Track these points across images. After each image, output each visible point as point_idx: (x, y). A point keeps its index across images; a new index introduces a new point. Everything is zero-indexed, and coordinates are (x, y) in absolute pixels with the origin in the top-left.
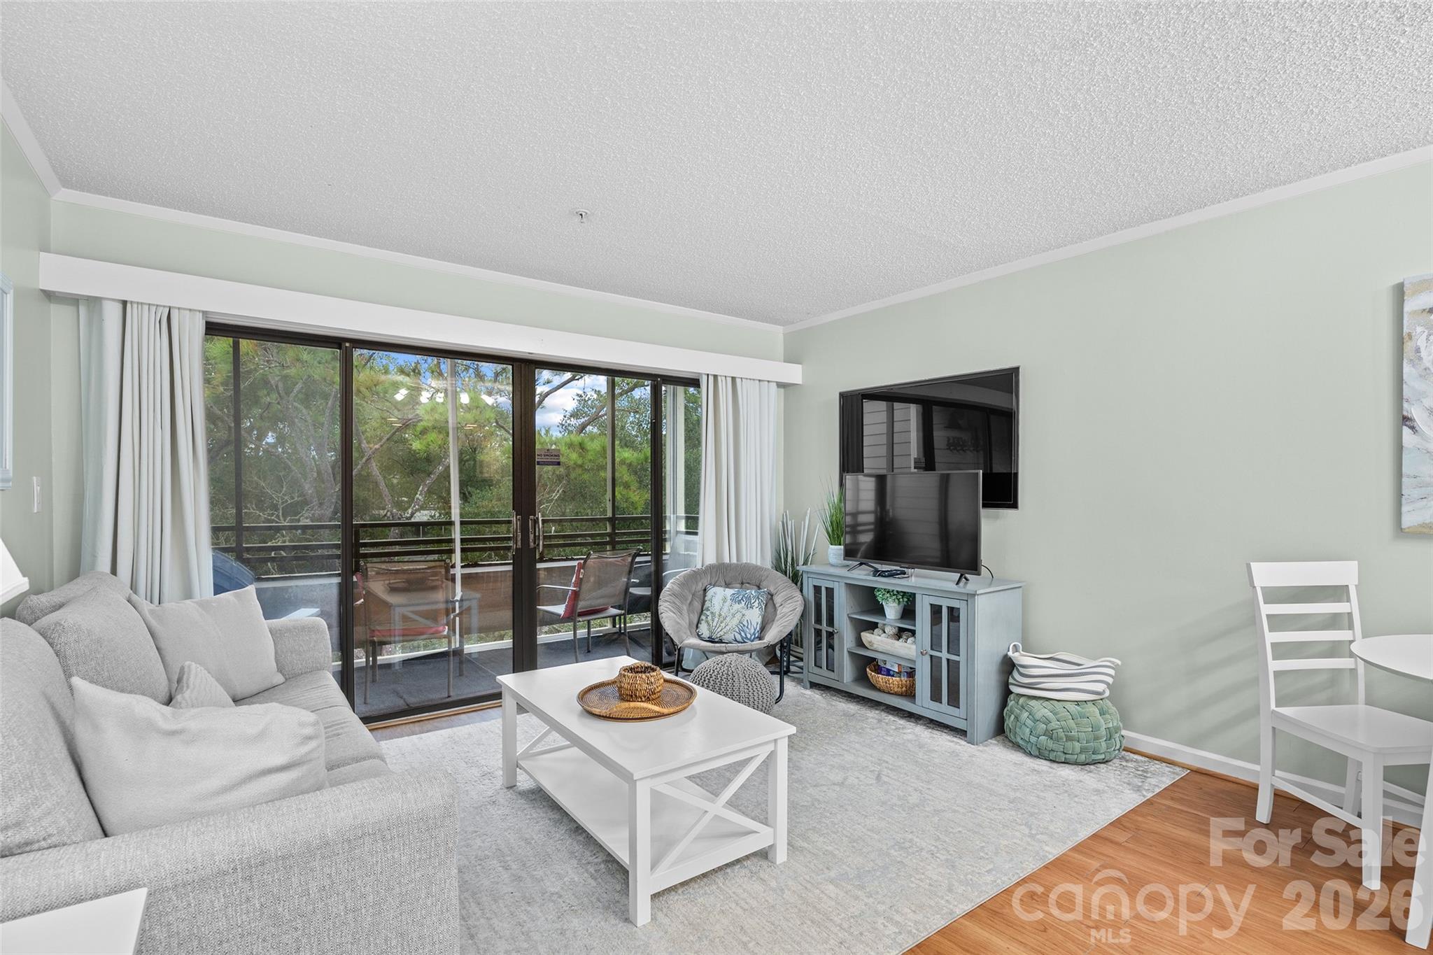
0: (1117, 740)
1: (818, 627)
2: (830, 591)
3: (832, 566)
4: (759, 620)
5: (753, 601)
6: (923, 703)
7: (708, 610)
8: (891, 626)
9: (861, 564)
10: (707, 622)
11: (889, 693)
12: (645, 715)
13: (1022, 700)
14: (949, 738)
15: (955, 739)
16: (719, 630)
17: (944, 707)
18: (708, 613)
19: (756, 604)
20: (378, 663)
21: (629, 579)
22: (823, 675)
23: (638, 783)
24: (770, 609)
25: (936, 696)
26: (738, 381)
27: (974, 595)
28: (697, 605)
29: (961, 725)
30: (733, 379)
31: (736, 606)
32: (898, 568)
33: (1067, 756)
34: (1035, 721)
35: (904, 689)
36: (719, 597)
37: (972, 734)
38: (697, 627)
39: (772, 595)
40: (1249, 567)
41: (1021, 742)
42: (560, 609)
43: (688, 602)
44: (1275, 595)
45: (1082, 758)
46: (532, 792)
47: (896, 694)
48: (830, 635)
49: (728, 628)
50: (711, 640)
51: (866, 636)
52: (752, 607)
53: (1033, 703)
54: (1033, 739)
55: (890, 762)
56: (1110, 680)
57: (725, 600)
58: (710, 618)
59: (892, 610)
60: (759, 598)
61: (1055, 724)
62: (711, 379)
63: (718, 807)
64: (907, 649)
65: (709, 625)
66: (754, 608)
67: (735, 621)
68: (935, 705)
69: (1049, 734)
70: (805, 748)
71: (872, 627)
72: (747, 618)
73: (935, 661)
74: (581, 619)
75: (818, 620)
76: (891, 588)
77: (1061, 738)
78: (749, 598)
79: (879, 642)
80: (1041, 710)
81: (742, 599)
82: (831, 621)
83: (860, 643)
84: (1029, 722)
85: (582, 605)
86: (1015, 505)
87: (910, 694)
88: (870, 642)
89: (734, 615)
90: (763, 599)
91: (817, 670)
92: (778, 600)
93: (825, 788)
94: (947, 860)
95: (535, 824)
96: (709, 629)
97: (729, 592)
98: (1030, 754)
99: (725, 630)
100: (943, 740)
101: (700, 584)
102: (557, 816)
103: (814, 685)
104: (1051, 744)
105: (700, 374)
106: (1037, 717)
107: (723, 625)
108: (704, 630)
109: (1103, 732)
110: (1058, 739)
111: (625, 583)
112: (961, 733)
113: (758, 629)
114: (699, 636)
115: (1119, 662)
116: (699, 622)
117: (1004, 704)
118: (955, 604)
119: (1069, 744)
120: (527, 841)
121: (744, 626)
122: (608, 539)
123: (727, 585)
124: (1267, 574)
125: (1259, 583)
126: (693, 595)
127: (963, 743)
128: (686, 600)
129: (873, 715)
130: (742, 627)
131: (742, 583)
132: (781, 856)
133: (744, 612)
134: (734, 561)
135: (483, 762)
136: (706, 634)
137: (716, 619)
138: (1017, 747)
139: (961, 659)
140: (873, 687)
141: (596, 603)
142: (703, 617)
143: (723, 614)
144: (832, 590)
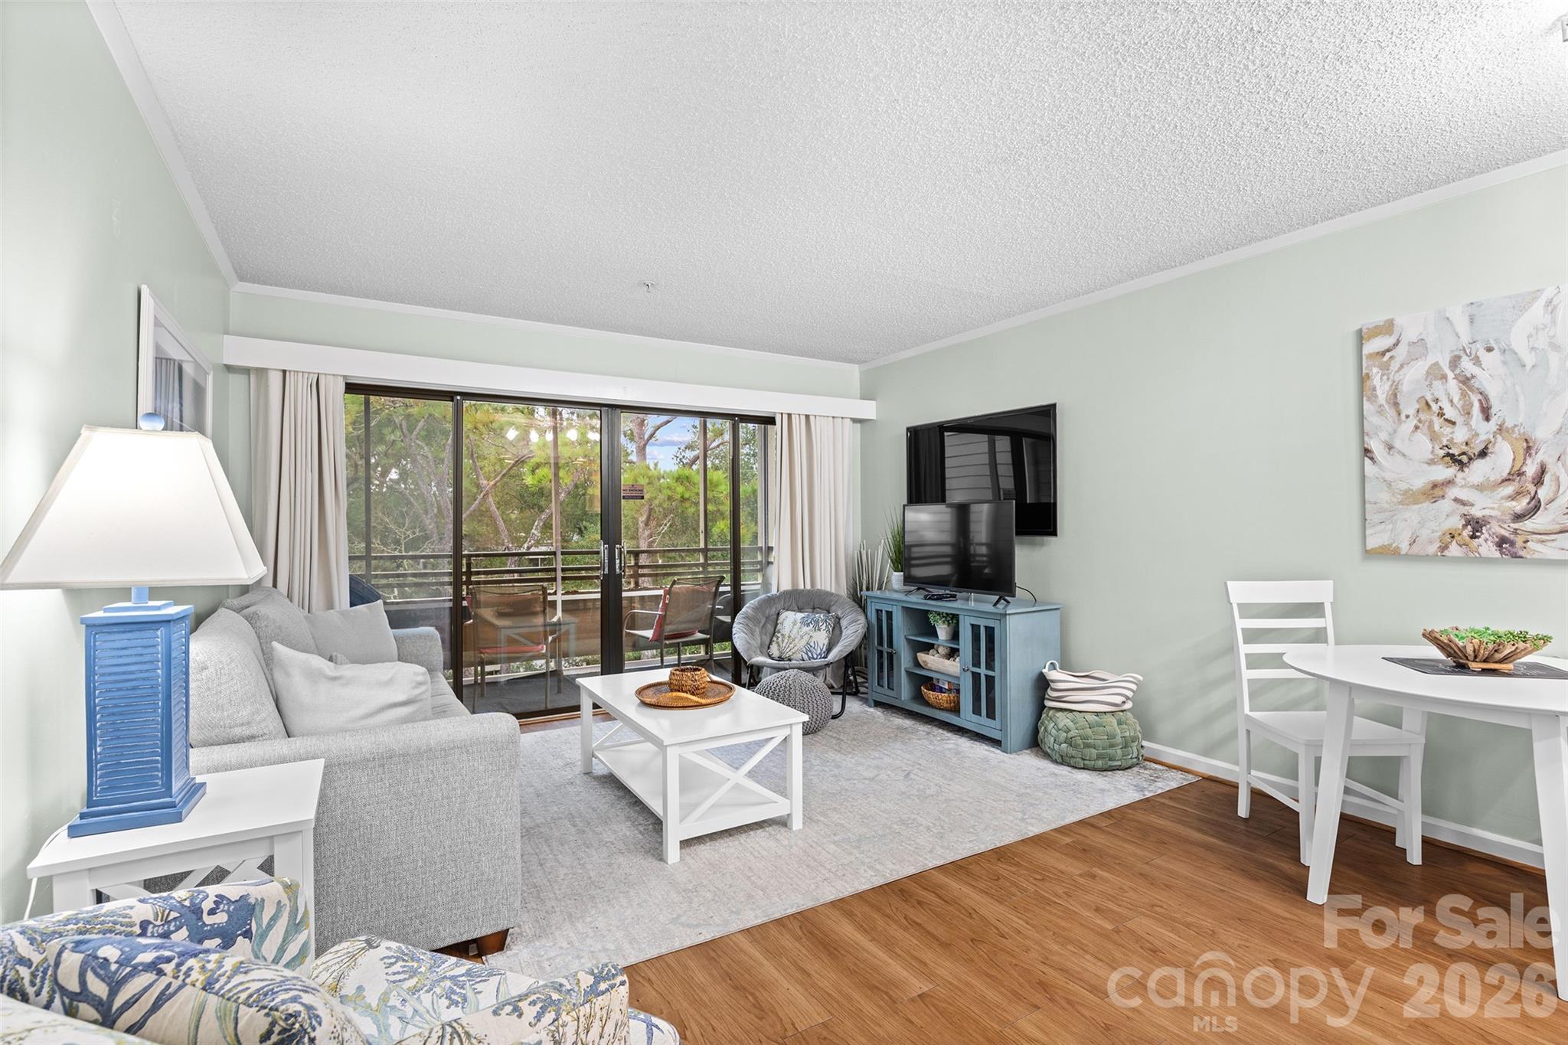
0: (1135, 749)
1: (880, 648)
2: (889, 614)
3: (896, 591)
4: (826, 642)
5: (821, 624)
6: (967, 718)
7: (779, 632)
8: (944, 646)
9: (918, 589)
10: (778, 643)
11: (940, 709)
12: (686, 704)
13: (1051, 712)
14: (987, 748)
15: (992, 749)
16: (788, 649)
17: (983, 719)
18: (779, 635)
19: (824, 627)
20: (486, 681)
21: (714, 606)
22: (884, 694)
23: (668, 749)
24: (837, 631)
25: (977, 711)
26: (812, 419)
27: (1006, 615)
28: (770, 627)
29: (996, 735)
30: (807, 417)
31: (805, 629)
32: (948, 592)
33: (1086, 762)
34: (1059, 730)
35: (952, 704)
36: (790, 620)
37: (1006, 743)
38: (769, 648)
39: (839, 619)
40: (1226, 583)
41: (1049, 751)
42: (649, 633)
43: (761, 625)
44: (1248, 611)
45: (1100, 763)
46: (604, 777)
47: (945, 710)
48: (891, 656)
49: (796, 647)
50: (781, 659)
51: (922, 657)
52: (819, 630)
53: (1059, 714)
54: (1056, 747)
55: (923, 764)
56: (1130, 694)
57: (795, 623)
58: (780, 639)
59: (943, 632)
60: (826, 622)
61: (1072, 734)
62: (785, 417)
63: (740, 776)
64: (953, 667)
65: (779, 646)
66: (822, 630)
67: (803, 642)
68: (975, 718)
69: (1069, 742)
70: (850, 753)
71: (927, 648)
72: (813, 639)
73: (976, 677)
74: (667, 642)
75: (881, 643)
76: (941, 611)
77: (1079, 745)
78: (817, 622)
79: (934, 661)
80: (1063, 720)
81: (811, 622)
82: (890, 644)
83: (917, 664)
84: (1054, 732)
85: (669, 629)
86: (1054, 533)
87: (956, 710)
88: (925, 662)
89: (802, 637)
90: (831, 622)
91: (879, 689)
92: (844, 623)
93: (855, 782)
94: (938, 833)
95: (603, 800)
96: (779, 650)
97: (800, 615)
98: (1055, 762)
99: (793, 651)
100: (981, 749)
101: (774, 609)
102: (621, 794)
103: (878, 704)
104: (1071, 751)
105: (775, 413)
106: (1060, 727)
107: (792, 646)
108: (775, 650)
109: (1118, 740)
110: (1076, 746)
111: (710, 610)
112: (996, 743)
113: (824, 649)
114: (770, 657)
115: (1141, 678)
116: (770, 643)
117: (1039, 717)
118: (991, 623)
119: (1087, 751)
120: (594, 809)
121: (811, 646)
122: (701, 569)
123: (800, 610)
124: (1240, 592)
125: (1235, 599)
126: (767, 618)
127: (998, 752)
128: (760, 622)
129: (923, 728)
130: (809, 648)
131: (814, 608)
132: (797, 824)
133: (811, 634)
134: (808, 587)
135: (567, 756)
136: (776, 653)
137: (786, 640)
138: (1046, 756)
139: (996, 674)
140: (927, 704)
141: (682, 627)
142: (775, 639)
143: (792, 636)
144: (891, 612)
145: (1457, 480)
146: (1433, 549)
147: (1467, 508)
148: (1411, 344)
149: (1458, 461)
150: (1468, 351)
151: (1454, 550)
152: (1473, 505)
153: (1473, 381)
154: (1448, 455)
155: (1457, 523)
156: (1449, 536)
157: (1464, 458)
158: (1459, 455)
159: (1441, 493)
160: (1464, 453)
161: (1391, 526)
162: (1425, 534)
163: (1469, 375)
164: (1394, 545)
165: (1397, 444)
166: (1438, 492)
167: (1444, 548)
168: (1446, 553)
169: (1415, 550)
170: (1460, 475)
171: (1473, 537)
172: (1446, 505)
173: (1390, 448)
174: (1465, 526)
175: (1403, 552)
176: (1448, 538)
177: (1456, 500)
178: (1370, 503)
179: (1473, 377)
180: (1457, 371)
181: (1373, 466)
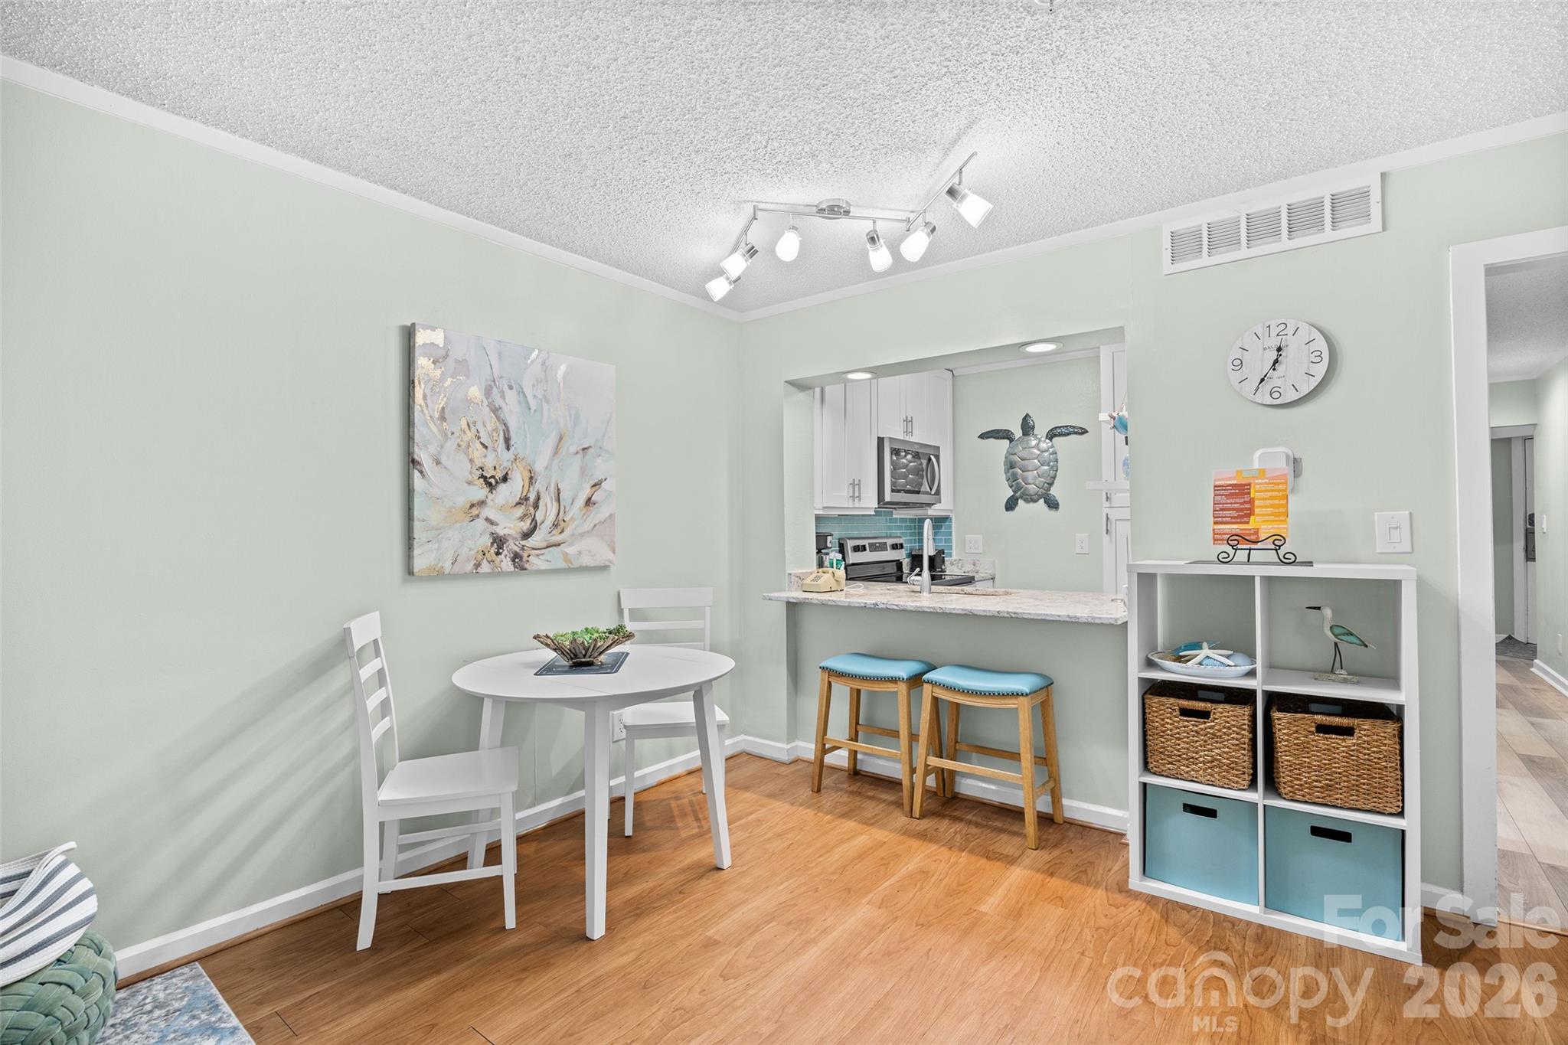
145: (488, 501)
146: (469, 567)
147: (494, 527)
148: (457, 361)
149: (490, 484)
150: (497, 384)
151: (485, 568)
152: (498, 524)
153: (500, 412)
154: (482, 476)
155: (487, 540)
156: (482, 553)
157: (492, 481)
158: (490, 478)
159: (477, 512)
160: (493, 477)
161: (437, 545)
162: (464, 552)
163: (497, 406)
164: (440, 565)
165: (444, 460)
166: (475, 511)
167: (478, 565)
168: (480, 570)
169: (457, 569)
170: (491, 496)
171: (498, 554)
172: (480, 523)
173: (438, 463)
174: (492, 544)
175: (447, 572)
176: (480, 556)
177: (487, 520)
178: (419, 520)
179: (500, 408)
180: (490, 400)
181: (422, 481)
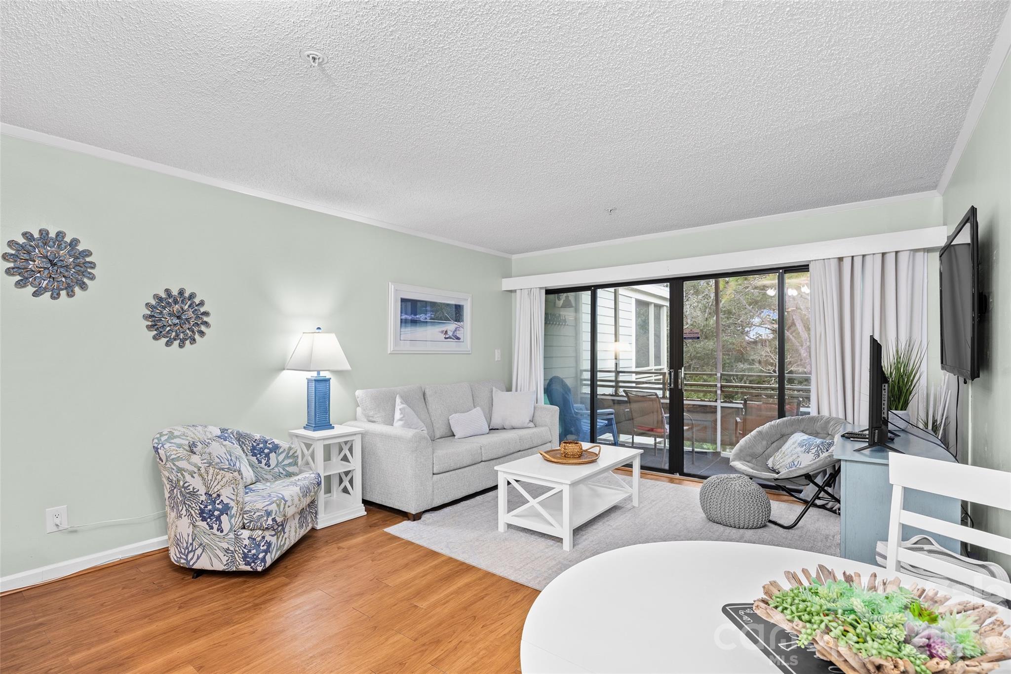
5: (812, 448)
7: (783, 448)
10: (774, 458)
16: (778, 464)
18: (780, 450)
19: (814, 451)
20: (657, 447)
31: (799, 449)
36: (795, 439)
43: (773, 440)
49: (783, 463)
50: (773, 469)
57: (794, 444)
60: (819, 446)
63: (536, 503)
66: (810, 453)
67: (790, 460)
72: (799, 459)
78: (811, 445)
81: (806, 445)
89: (792, 456)
97: (804, 438)
99: (781, 465)
101: (793, 429)
107: (782, 461)
108: (770, 462)
116: (771, 456)
121: (794, 464)
132: (567, 545)
133: (800, 454)
136: (770, 465)
137: (780, 455)
142: (777, 452)
143: (786, 453)
